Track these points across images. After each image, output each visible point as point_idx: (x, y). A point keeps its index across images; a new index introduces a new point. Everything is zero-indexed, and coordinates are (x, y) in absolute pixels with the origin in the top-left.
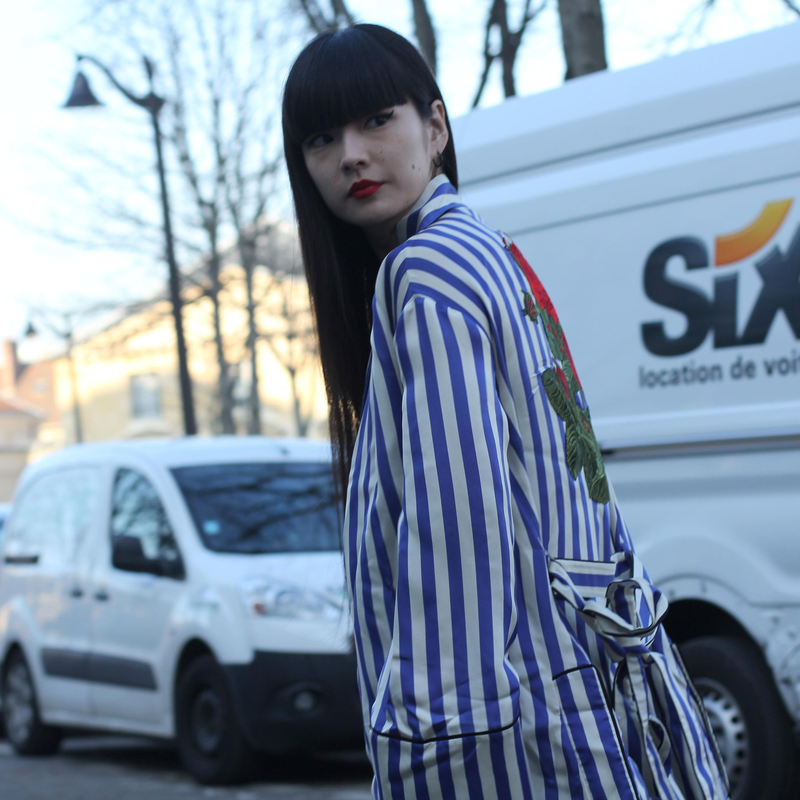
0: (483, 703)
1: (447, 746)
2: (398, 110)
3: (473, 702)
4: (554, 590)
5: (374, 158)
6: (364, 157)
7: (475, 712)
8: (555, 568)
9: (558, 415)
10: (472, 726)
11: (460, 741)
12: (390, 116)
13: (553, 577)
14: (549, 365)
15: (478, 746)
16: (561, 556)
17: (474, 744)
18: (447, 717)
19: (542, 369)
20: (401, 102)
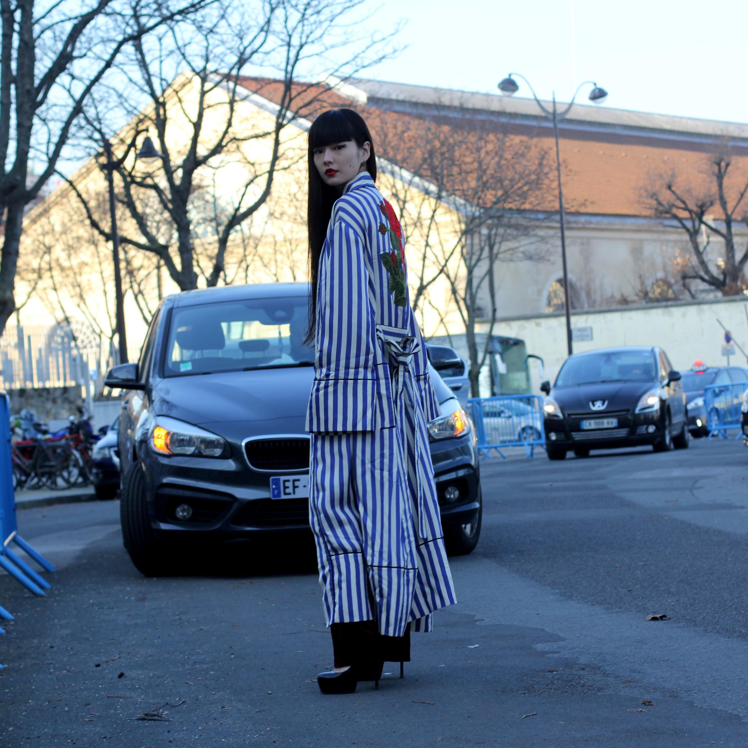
0: (344, 369)
1: (328, 383)
2: (347, 143)
3: (340, 368)
4: (377, 335)
5: (335, 161)
6: (331, 160)
7: (340, 372)
8: (378, 327)
9: (387, 270)
10: (338, 376)
11: (333, 381)
12: (344, 146)
13: (377, 330)
14: (387, 251)
15: (339, 384)
16: (382, 323)
17: (337, 383)
18: (331, 372)
19: (382, 253)
20: (349, 140)
